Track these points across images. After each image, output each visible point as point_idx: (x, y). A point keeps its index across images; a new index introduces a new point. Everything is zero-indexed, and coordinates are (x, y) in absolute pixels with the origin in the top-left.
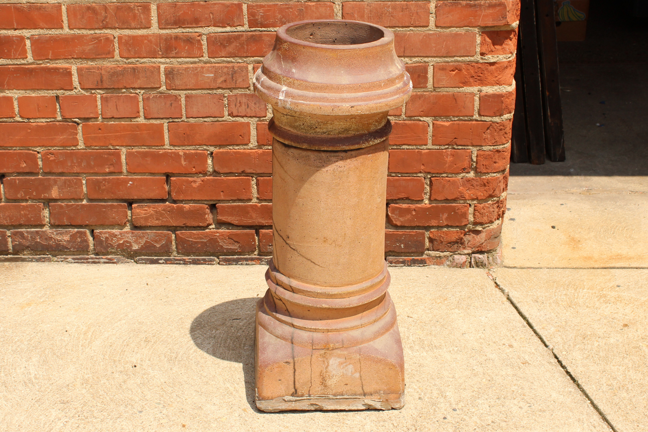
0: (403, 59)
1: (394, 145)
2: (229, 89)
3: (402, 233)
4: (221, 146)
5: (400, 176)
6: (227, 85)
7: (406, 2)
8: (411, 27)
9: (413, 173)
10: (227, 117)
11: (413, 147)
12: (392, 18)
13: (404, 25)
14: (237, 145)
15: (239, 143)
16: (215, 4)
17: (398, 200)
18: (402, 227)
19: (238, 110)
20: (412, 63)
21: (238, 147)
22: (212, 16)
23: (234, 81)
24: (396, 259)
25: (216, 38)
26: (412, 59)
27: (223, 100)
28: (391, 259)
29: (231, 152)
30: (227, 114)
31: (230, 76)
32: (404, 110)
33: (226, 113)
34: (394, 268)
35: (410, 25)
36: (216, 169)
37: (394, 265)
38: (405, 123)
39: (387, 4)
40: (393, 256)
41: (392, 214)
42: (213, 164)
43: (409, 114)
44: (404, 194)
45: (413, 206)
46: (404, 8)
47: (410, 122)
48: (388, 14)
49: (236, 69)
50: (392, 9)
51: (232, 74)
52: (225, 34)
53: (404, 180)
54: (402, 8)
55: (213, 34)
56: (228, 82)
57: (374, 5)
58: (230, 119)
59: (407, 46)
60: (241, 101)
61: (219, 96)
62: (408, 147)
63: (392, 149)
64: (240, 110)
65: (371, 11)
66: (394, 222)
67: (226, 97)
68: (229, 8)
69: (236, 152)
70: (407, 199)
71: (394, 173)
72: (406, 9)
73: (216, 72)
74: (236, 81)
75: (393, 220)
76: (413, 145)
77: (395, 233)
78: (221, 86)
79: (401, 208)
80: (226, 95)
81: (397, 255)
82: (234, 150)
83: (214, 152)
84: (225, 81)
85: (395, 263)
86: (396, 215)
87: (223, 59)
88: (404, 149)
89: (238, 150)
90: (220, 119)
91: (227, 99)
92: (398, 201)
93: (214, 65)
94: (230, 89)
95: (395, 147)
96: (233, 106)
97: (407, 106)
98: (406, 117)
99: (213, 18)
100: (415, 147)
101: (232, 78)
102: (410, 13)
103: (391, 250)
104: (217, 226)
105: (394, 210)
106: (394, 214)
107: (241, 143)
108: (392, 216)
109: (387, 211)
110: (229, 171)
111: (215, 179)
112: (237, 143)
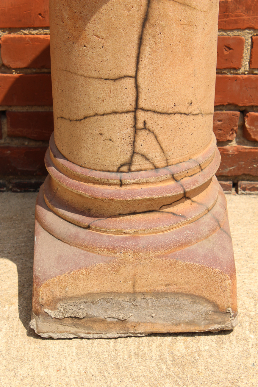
4: (11, 30)
14: (35, 28)
15: (38, 26)
21: (37, 31)
24: (251, 184)
28: (244, 184)
29: (26, 38)
34: (248, 196)
37: (248, 192)
40: (248, 180)
41: (250, 125)
63: (257, 35)
66: (253, 137)
69: (34, 38)
75: (251, 134)
77: (252, 151)
81: (253, 179)
82: (30, 36)
85: (250, 190)
86: (256, 127)
89: (37, 36)
103: (246, 173)
104: (8, 140)
105: (254, 120)
106: (253, 126)
107: (41, 26)
108: (250, 128)
109: (244, 122)
110: (24, 66)
111: (4, 77)
112: (36, 26)
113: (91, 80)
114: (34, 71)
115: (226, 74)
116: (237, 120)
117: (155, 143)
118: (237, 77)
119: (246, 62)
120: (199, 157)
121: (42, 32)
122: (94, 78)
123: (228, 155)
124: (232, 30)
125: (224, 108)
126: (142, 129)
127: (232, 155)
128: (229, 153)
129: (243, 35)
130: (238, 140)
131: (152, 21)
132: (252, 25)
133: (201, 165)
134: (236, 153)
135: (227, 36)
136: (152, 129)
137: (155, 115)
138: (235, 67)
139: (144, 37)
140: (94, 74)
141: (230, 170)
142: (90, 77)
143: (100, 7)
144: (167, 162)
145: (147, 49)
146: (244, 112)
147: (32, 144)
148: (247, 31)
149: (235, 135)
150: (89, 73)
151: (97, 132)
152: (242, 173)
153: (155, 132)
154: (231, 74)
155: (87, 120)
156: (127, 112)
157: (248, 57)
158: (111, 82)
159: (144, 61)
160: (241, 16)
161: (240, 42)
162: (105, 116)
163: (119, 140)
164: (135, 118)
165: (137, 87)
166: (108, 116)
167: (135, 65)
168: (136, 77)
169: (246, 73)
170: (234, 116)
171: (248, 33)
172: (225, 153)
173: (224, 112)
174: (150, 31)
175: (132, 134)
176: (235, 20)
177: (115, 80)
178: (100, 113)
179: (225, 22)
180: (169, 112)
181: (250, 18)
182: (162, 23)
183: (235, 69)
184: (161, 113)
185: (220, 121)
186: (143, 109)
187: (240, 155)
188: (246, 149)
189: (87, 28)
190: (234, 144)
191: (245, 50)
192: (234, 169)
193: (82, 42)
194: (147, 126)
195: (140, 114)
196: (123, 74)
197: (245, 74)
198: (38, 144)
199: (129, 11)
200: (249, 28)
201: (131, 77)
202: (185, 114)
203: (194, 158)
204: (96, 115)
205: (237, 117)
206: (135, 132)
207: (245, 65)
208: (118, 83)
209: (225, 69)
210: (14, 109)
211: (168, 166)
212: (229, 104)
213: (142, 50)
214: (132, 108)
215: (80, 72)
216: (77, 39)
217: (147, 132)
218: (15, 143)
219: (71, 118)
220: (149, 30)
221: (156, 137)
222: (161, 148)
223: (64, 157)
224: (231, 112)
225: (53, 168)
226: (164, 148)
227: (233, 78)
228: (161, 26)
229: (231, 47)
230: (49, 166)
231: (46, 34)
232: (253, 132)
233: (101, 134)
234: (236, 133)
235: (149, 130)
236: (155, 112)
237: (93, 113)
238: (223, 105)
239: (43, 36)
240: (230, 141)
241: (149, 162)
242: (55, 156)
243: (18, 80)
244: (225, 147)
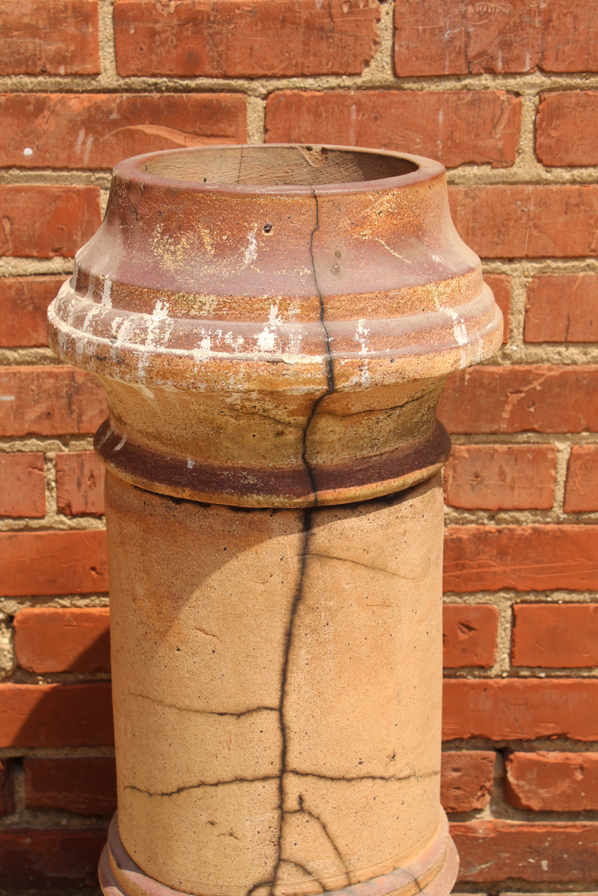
0: (562, 349)
1: (528, 592)
2: (59, 437)
3: (543, 830)
4: (36, 599)
5: (543, 675)
6: (54, 427)
7: (577, 187)
8: (591, 257)
9: (579, 668)
10: (53, 518)
11: (581, 597)
12: (535, 232)
13: (569, 253)
14: (83, 596)
15: (89, 590)
16: (18, 190)
17: (535, 740)
18: (546, 814)
19: (85, 497)
20: (588, 363)
21: (86, 601)
22: (7, 226)
23: (75, 416)
25: (20, 291)
26: (589, 350)
27: (42, 470)
29: (65, 614)
30: (55, 508)
31: (64, 401)
32: (559, 494)
33: (52, 506)
35: (587, 252)
36: (24, 662)
38: (562, 531)
39: (522, 192)
40: (518, 891)
41: (517, 778)
42: (14, 648)
43: (575, 504)
44: (553, 725)
45: (576, 758)
46: (573, 201)
47: (576, 528)
48: (525, 219)
49: (80, 380)
50: (538, 205)
51: (70, 397)
52: (47, 278)
53: (555, 687)
54: (567, 204)
55: (12, 280)
56: (57, 417)
57: (484, 194)
58: (62, 522)
59: (578, 312)
60: (96, 473)
61: (30, 459)
62: (567, 597)
63: (522, 602)
64: (92, 496)
65: (474, 212)
66: (524, 802)
67: (51, 460)
68: (60, 203)
69: (82, 615)
70: (563, 739)
71: (528, 667)
72: (578, 205)
73: (21, 390)
74: (80, 415)
75: (521, 795)
76: (581, 592)
77: (525, 830)
78: (35, 428)
79: (544, 764)
80: (51, 454)
81: (528, 887)
82: (74, 610)
83: (18, 617)
84: (49, 415)
86: (529, 781)
87: (41, 351)
88: (557, 602)
89: (86, 610)
90: (34, 523)
91: (55, 466)
92: (535, 744)
93: (14, 368)
94: (64, 439)
95: (532, 597)
96: (70, 486)
97: (570, 484)
98: (565, 512)
99: (12, 233)
100: (587, 597)
101: (70, 405)
102: (590, 217)
103: (514, 875)
104: (27, 816)
105: (525, 767)
106: (524, 779)
107: (96, 590)
108: (517, 785)
109: (505, 772)
110: (61, 668)
111: (20, 690)
112: (84, 591)
113: (192, 715)
114: (81, 677)
115: (465, 677)
116: (491, 768)
117: (323, 839)
118: (486, 684)
119: (503, 653)
120: (414, 863)
121: (97, 602)
122: (196, 711)
123: (476, 839)
124: (472, 593)
125: (464, 744)
126: (296, 812)
127: (484, 838)
128: (478, 835)
129: (495, 603)
130: (494, 808)
131: (310, 599)
132: (512, 583)
133: (419, 880)
134: (492, 835)
135: (463, 605)
136: (315, 812)
137: (322, 783)
138: (482, 663)
139: (296, 632)
140: (198, 704)
141: (482, 870)
142: (188, 710)
143: (208, 575)
144: (349, 878)
145: (301, 654)
146: (504, 752)
147: (77, 823)
148: (502, 594)
149: (488, 797)
150: (187, 702)
151: (205, 818)
152: (507, 876)
153: (322, 817)
154: (475, 677)
155: (184, 794)
156: (265, 778)
157: (508, 644)
158: (232, 720)
159: (295, 678)
160: (490, 566)
161: (490, 616)
162: (220, 787)
163: (249, 835)
164: (281, 790)
165: (283, 729)
166: (227, 787)
167: (278, 686)
168: (280, 710)
169: (505, 674)
170: (484, 761)
171: (504, 598)
172: (470, 835)
173: (464, 752)
174: (307, 620)
175: (275, 823)
176: (477, 574)
177: (239, 715)
178: (209, 780)
179: (458, 577)
180: (349, 776)
181: (508, 569)
182: (331, 604)
183: (482, 668)
184: (332, 779)
185: (456, 770)
186: (296, 772)
187: (500, 839)
188: (512, 826)
189: (182, 616)
190: (487, 815)
191: (500, 630)
192: (488, 868)
193: (173, 641)
194: (306, 805)
195: (292, 782)
196: (255, 703)
197: (503, 678)
198: (88, 822)
199: (265, 582)
200: (507, 589)
201: (271, 709)
202: (382, 778)
203: (404, 865)
204: (202, 784)
205: (491, 762)
206: (282, 819)
207: (502, 660)
208: (246, 721)
209: (463, 668)
210: (40, 754)
211: (350, 884)
212: (473, 737)
213: (291, 656)
214: (274, 769)
215: (169, 700)
216: (163, 635)
217: (307, 818)
218: (42, 822)
219: (152, 791)
220: (305, 618)
221: (324, 827)
222: (336, 849)
223: (138, 869)
224: (479, 752)
225: (115, 890)
226: (341, 848)
227: (480, 685)
228: (329, 609)
229: (473, 625)
230: (107, 884)
231: (105, 606)
232: (525, 792)
233: (212, 823)
234: (490, 793)
235: (310, 814)
236: (321, 777)
237: (195, 781)
238: (462, 739)
239: (99, 609)
240: (480, 811)
241: (310, 878)
242: (119, 866)
243: (48, 696)
244: (468, 823)
